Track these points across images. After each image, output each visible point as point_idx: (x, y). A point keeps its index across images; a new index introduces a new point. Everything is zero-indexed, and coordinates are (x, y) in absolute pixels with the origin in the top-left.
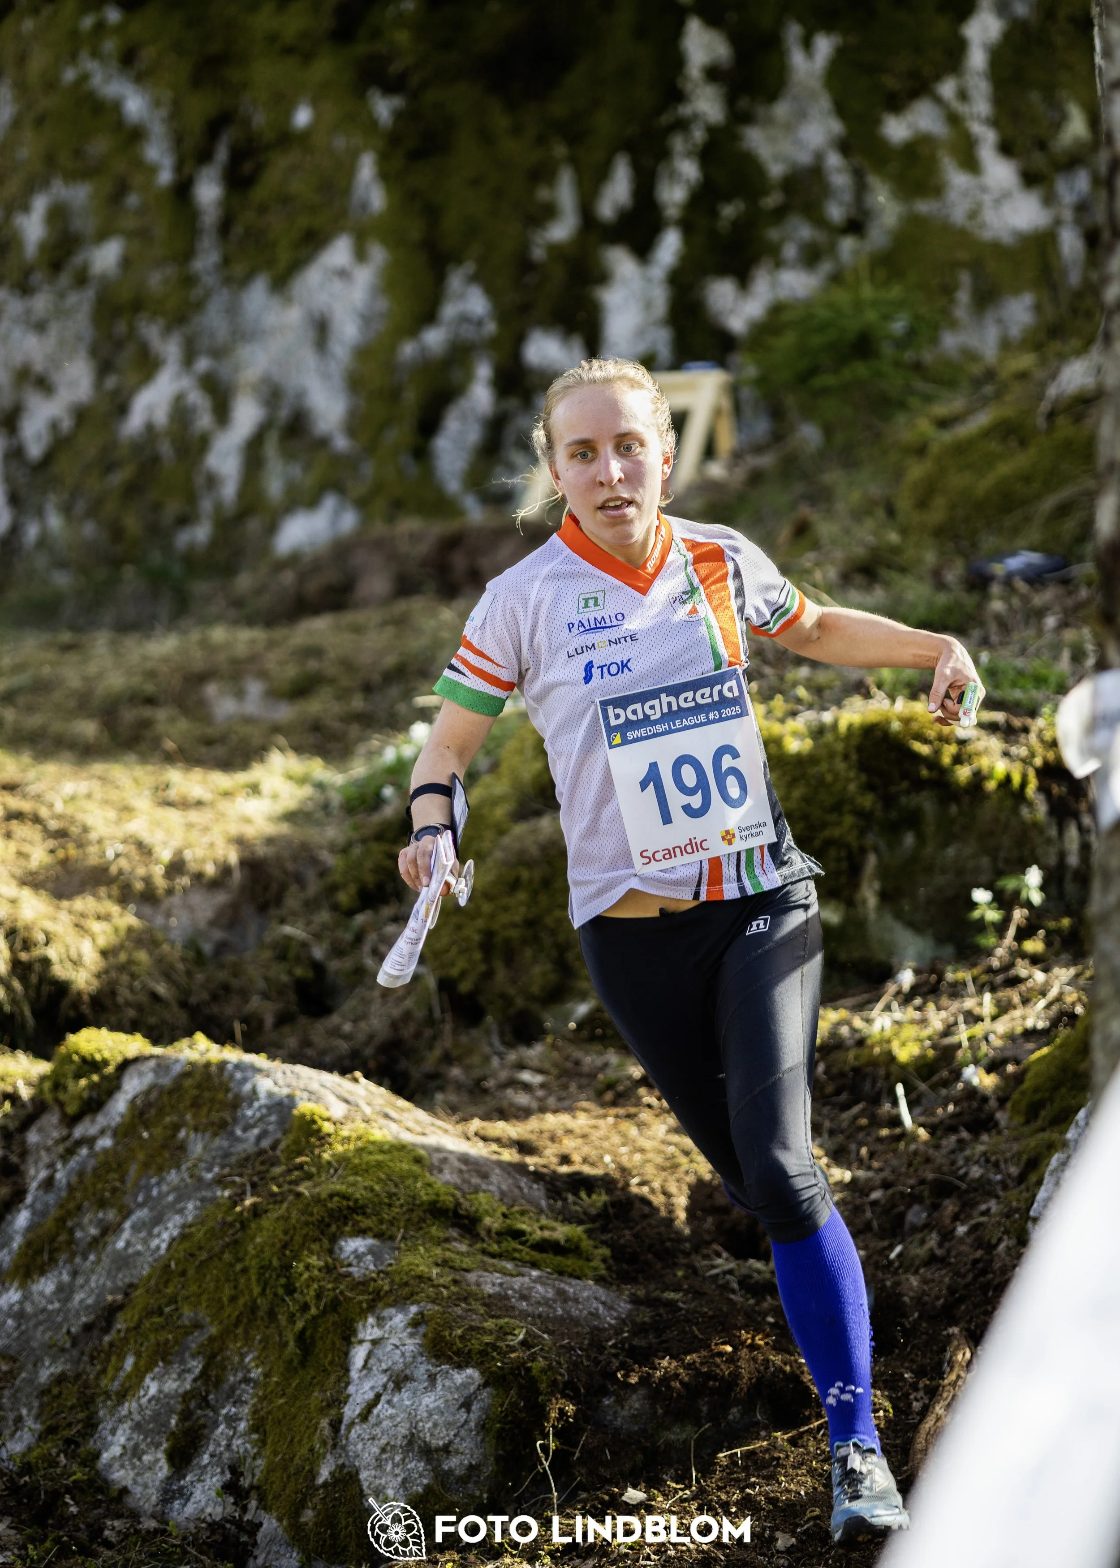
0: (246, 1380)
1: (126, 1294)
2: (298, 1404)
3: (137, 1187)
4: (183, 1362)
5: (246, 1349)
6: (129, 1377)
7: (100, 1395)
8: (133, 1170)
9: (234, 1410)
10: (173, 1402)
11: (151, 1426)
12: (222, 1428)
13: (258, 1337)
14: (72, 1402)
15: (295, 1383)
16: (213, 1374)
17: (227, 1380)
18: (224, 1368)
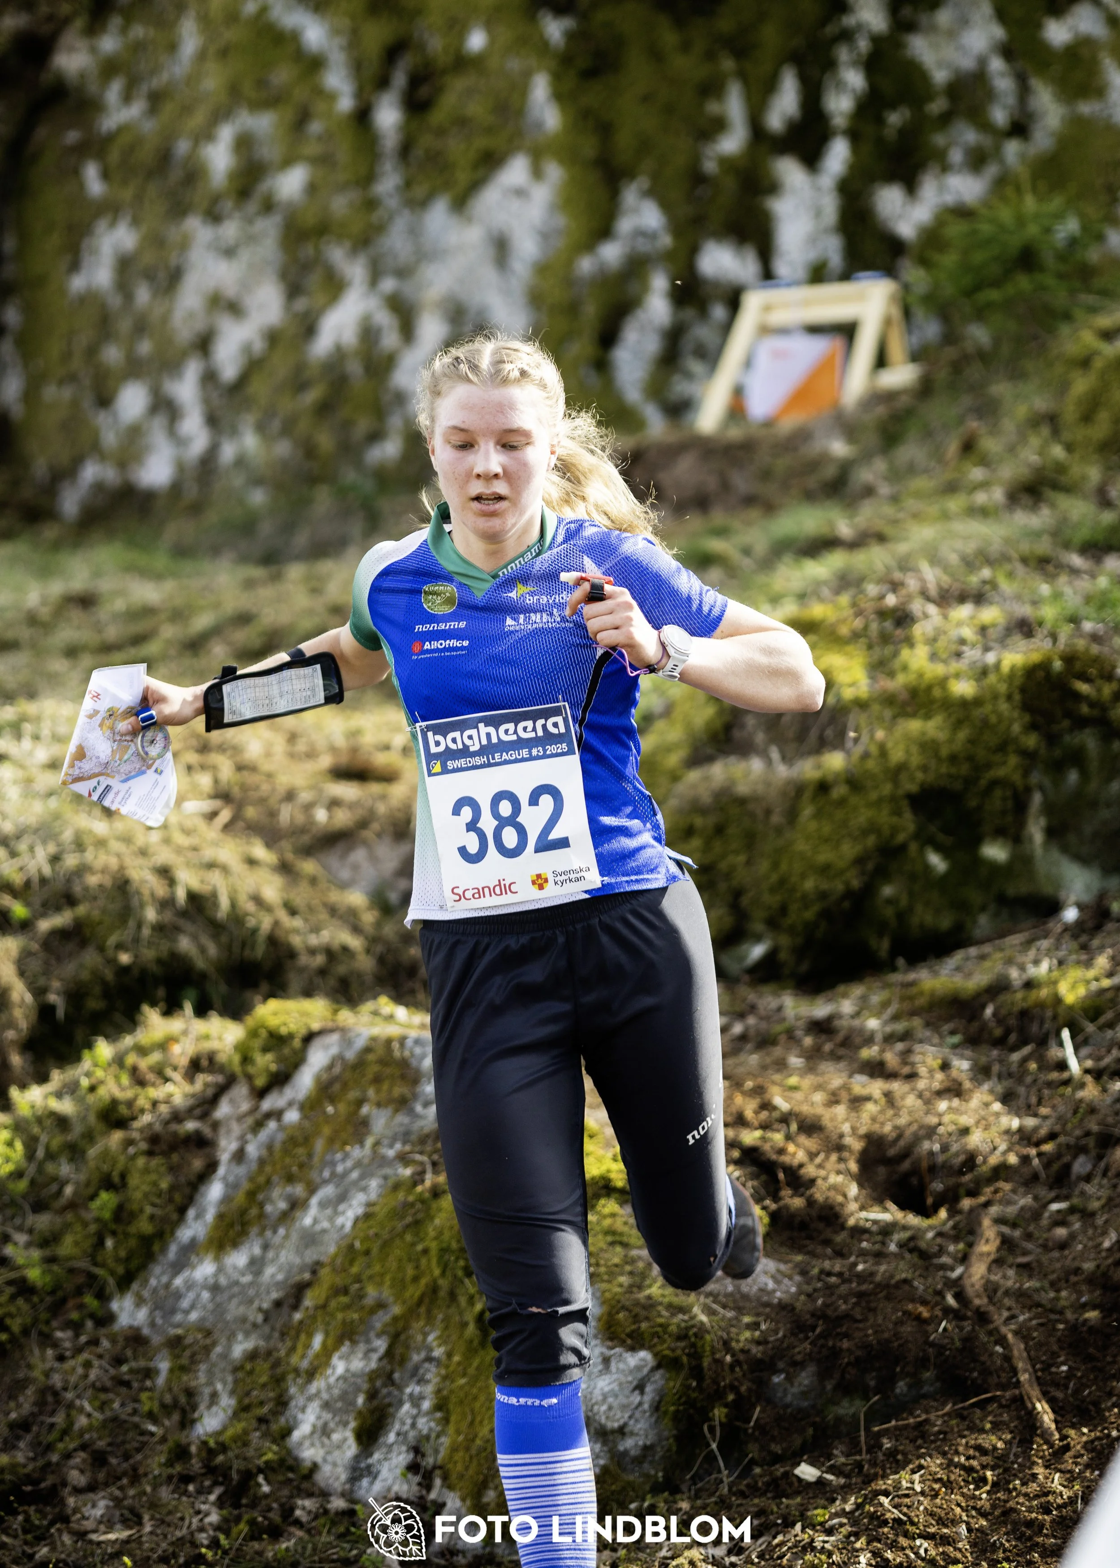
0: (429, 1359)
1: (314, 1272)
2: (479, 1384)
3: (324, 1164)
4: (368, 1341)
5: (427, 1329)
6: (317, 1356)
7: (288, 1373)
8: (319, 1145)
9: (417, 1389)
10: (359, 1381)
11: (339, 1405)
12: (406, 1407)
13: (440, 1316)
14: (264, 1379)
15: (476, 1362)
16: (399, 1351)
17: (411, 1359)
18: (408, 1347)
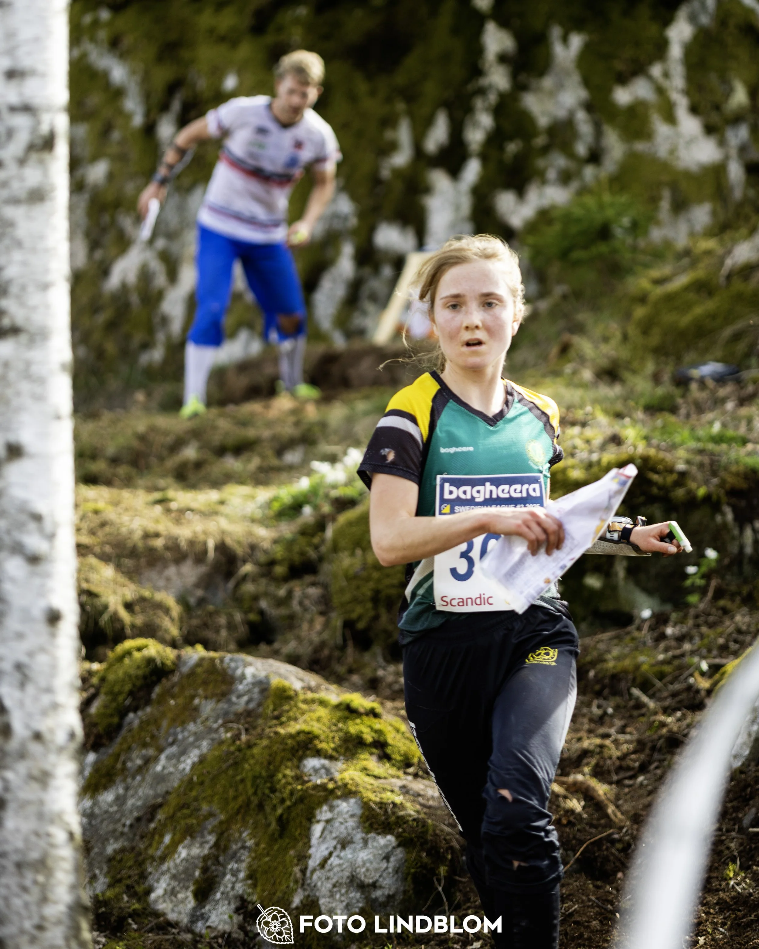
0: (244, 847)
1: (164, 797)
2: (278, 860)
3: (168, 734)
4: (203, 836)
5: (242, 829)
6: (167, 847)
7: (147, 859)
8: (165, 724)
9: (236, 866)
10: (196, 861)
11: (183, 876)
12: (228, 877)
13: (251, 821)
14: (130, 863)
15: (276, 847)
16: (222, 844)
17: (231, 847)
18: (229, 841)
